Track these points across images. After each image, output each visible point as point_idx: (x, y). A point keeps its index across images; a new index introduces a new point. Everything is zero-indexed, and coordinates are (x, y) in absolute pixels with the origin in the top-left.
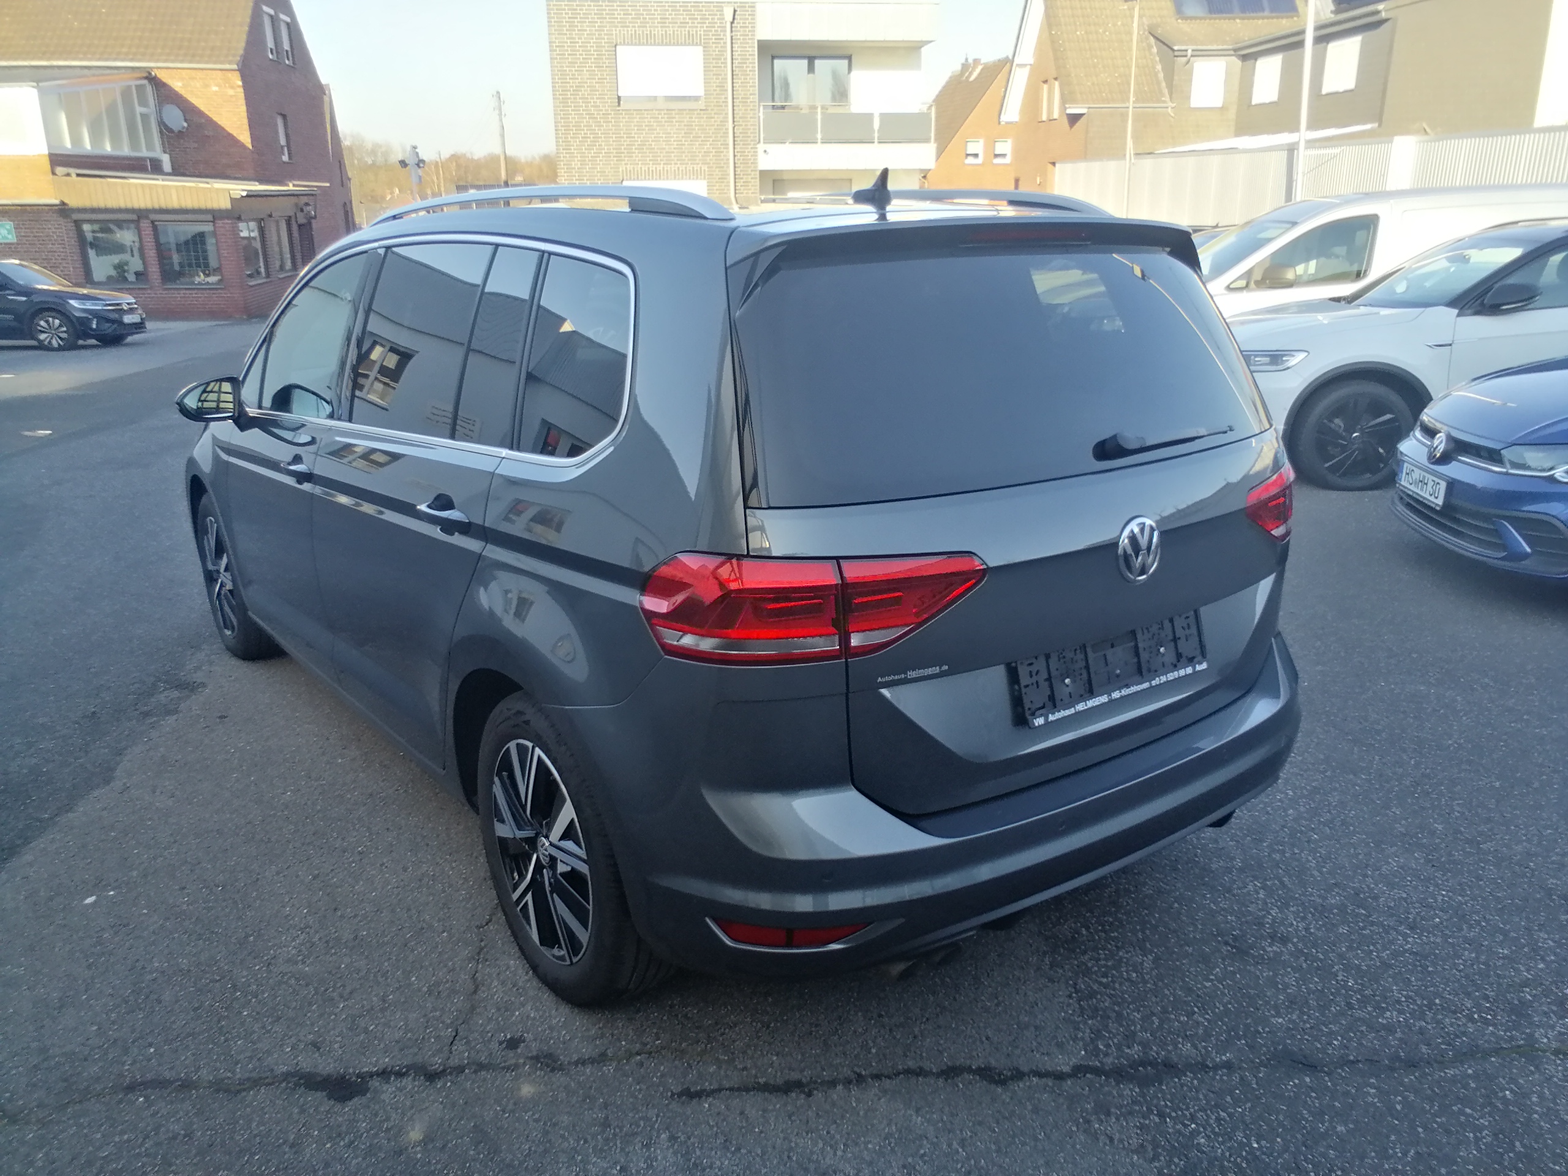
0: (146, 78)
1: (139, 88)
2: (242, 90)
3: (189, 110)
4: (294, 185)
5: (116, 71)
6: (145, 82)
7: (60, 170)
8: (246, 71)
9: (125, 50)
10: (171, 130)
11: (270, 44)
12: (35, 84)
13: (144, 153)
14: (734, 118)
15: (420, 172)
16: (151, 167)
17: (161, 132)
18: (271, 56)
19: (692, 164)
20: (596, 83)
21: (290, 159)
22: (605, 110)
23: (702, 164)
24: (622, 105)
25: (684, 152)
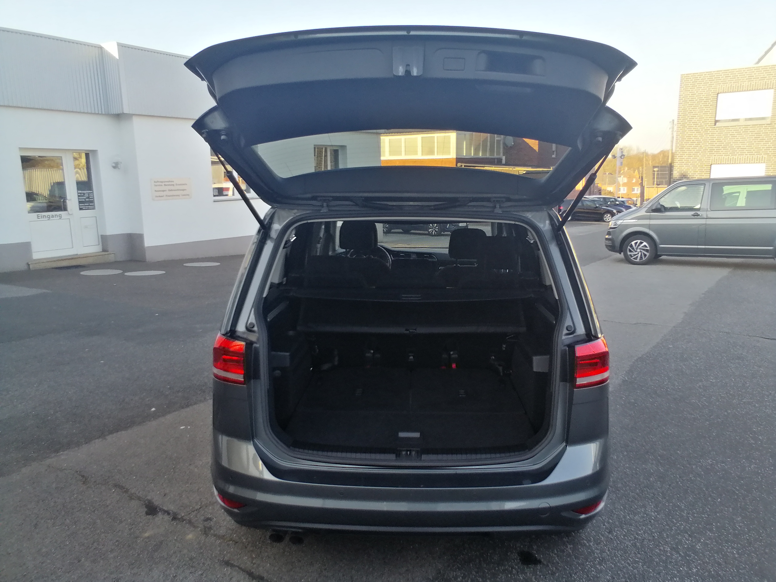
7: (459, 164)
10: (507, 146)
13: (495, 156)
15: (622, 160)
16: (498, 162)
17: (504, 147)
19: (757, 154)
20: (703, 114)
21: (556, 156)
22: (706, 128)
23: (764, 154)
24: (717, 125)
25: (753, 148)
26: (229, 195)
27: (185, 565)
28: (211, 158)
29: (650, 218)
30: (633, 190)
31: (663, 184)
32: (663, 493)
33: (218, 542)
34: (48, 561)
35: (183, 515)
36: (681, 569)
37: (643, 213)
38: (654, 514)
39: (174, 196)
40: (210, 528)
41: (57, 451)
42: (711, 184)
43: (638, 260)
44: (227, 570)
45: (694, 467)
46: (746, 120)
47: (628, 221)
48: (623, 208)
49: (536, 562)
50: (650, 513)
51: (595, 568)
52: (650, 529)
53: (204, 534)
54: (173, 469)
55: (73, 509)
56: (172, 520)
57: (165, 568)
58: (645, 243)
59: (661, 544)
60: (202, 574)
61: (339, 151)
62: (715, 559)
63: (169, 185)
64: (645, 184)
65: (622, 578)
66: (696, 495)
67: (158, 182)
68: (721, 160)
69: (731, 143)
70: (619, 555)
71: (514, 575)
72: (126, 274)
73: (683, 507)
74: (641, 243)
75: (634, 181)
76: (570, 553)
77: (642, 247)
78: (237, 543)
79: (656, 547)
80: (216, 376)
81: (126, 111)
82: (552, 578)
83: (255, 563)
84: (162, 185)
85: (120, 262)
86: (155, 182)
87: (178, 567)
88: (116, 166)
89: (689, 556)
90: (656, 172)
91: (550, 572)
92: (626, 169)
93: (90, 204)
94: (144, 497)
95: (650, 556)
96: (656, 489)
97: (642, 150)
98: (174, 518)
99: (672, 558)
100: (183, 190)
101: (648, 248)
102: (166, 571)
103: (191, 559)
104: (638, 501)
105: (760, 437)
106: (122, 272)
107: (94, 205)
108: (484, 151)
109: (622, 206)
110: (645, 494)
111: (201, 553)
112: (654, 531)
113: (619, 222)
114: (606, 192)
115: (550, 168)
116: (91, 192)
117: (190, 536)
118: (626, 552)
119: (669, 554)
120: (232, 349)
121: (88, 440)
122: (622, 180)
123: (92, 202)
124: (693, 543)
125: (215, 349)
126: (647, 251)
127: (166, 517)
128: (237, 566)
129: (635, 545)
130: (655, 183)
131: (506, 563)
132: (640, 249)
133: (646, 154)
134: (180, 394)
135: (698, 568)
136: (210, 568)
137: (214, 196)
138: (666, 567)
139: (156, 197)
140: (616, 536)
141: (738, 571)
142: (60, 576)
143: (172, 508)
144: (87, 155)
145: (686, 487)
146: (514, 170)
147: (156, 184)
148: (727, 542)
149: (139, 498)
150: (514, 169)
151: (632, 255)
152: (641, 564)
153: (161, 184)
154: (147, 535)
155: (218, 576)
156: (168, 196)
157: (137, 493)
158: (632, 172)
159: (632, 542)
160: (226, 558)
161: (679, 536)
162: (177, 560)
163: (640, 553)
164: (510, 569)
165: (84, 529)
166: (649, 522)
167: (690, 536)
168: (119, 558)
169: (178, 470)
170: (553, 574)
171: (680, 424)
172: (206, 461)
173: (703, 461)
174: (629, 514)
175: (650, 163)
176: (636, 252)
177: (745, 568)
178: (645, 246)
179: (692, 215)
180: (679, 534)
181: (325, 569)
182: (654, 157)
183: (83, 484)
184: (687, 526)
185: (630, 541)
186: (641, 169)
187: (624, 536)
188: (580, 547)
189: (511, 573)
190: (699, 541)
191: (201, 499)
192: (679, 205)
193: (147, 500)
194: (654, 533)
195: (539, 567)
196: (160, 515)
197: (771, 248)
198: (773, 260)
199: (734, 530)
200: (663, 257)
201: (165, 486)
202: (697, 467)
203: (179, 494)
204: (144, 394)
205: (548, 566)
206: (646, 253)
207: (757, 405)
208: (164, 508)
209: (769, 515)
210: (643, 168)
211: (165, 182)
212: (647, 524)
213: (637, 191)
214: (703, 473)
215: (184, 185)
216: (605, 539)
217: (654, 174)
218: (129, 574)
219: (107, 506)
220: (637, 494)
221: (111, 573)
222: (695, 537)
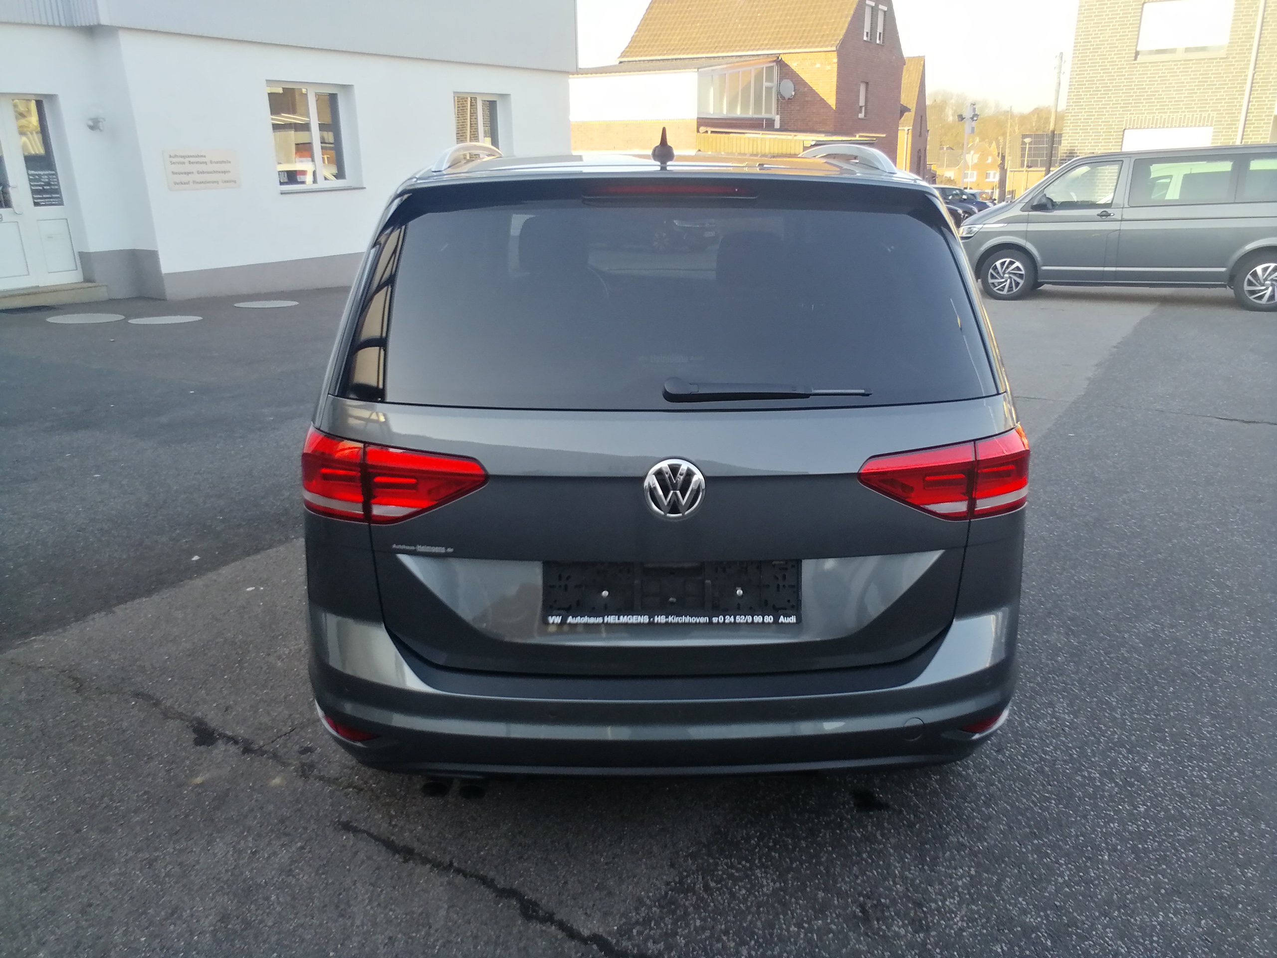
0: (774, 61)
1: (770, 69)
2: (836, 65)
3: (798, 82)
4: (860, 136)
5: (756, 58)
6: (774, 64)
7: (702, 129)
8: (843, 51)
9: (766, 42)
10: (784, 98)
11: (867, 28)
12: (696, 70)
13: (764, 115)
14: (1256, 64)
15: (974, 124)
16: (768, 125)
17: (778, 100)
18: (865, 38)
19: (1200, 111)
20: (1117, 40)
21: (865, 116)
22: (1121, 65)
23: (1211, 111)
24: (1138, 59)
25: (1195, 100)
26: (307, 183)
27: (272, 831)
28: (272, 119)
29: (1028, 221)
30: (987, 176)
31: (1037, 166)
32: (1080, 681)
33: (328, 789)
34: (21, 833)
35: (261, 743)
36: (1120, 807)
37: (1016, 211)
38: (1070, 717)
39: (209, 182)
40: (312, 766)
41: (26, 635)
42: (1133, 160)
43: (1005, 292)
44: (346, 838)
45: (1126, 636)
46: (1187, 50)
47: (991, 226)
48: (974, 205)
49: (881, 806)
50: (1062, 715)
51: (979, 811)
52: (1064, 742)
53: (301, 776)
54: (239, 662)
55: (60, 738)
56: (244, 752)
57: (236, 839)
58: (1017, 264)
59: (1084, 766)
60: (302, 848)
61: (498, 103)
62: (1173, 788)
63: (197, 163)
64: (1008, 165)
65: (1024, 827)
66: (1133, 683)
67: (176, 156)
68: (1141, 123)
69: (1159, 91)
70: (1017, 789)
71: (846, 830)
72: (130, 321)
73: (1114, 703)
74: (1011, 263)
75: (990, 160)
76: (935, 788)
77: (1013, 270)
78: (362, 790)
79: (1076, 773)
80: (309, 505)
81: (104, 21)
82: (909, 832)
83: (396, 825)
84: (184, 163)
85: (118, 301)
86: (170, 156)
87: (259, 835)
88: (95, 125)
89: (1132, 785)
90: (1027, 146)
91: (905, 822)
92: (978, 139)
93: (54, 196)
94: (189, 714)
95: (1067, 787)
96: (1068, 676)
97: (1005, 107)
98: (247, 750)
99: (1103, 791)
100: (225, 172)
101: (1023, 272)
102: (238, 843)
103: (282, 821)
104: (1041, 696)
105: (1228, 583)
106: (123, 317)
107: (61, 198)
108: (745, 106)
109: (972, 204)
110: (1051, 684)
111: (299, 810)
112: (1070, 745)
113: (976, 228)
114: (944, 179)
115: (855, 136)
116: (53, 172)
117: (277, 781)
118: (1028, 784)
119: (1099, 784)
120: (338, 455)
121: (82, 615)
122: (972, 158)
123: (58, 191)
124: (1136, 762)
125: (305, 456)
126: (1021, 276)
127: (232, 749)
128: (364, 831)
129: (1041, 771)
130: (1026, 163)
131: (831, 810)
132: (1009, 273)
133: (1008, 114)
134: (242, 530)
135: (1147, 806)
136: (317, 835)
137: (281, 183)
138: (1095, 806)
139: (176, 183)
140: (1010, 757)
141: (1214, 809)
142: (44, 859)
143: (241, 731)
144: (39, 104)
145: (1116, 671)
146: (796, 140)
147: (174, 160)
148: (1191, 758)
149: (180, 716)
150: (795, 138)
151: (996, 284)
152: (1053, 802)
153: (182, 160)
154: (199, 780)
155: (332, 850)
156: (197, 183)
157: (176, 707)
158: (987, 145)
159: (1036, 765)
160: (344, 818)
161: (1111, 753)
162: (257, 823)
163: (1052, 783)
164: (839, 820)
165: (84, 772)
166: (1061, 732)
167: (1130, 751)
168: (151, 822)
169: (246, 664)
170: (911, 826)
171: (1097, 565)
172: (296, 647)
173: (1140, 626)
174: (1027, 719)
175: (1017, 130)
176: (1002, 278)
177: (1224, 803)
178: (1018, 268)
179: (1098, 215)
180: (1112, 748)
181: (520, 833)
182: (1023, 119)
183: (77, 692)
184: (1123, 734)
185: (1033, 764)
186: (1001, 139)
187: (1023, 756)
188: (952, 778)
189: (840, 826)
190: (1146, 760)
191: (291, 715)
192: (1075, 198)
193: (197, 719)
194: (1070, 748)
195: (886, 814)
196: (221, 746)
197: (1223, 269)
198: (1224, 289)
199: (1200, 738)
200: (1046, 287)
201: (225, 692)
202: (1131, 636)
203: (252, 707)
204: (178, 531)
205: (901, 812)
206: (1018, 280)
207: (1218, 530)
208: (227, 732)
209: (1255, 712)
210: (1005, 139)
211: (189, 157)
212: (1059, 735)
213: (994, 178)
214: (1141, 645)
215: (225, 162)
216: (992, 762)
217: (1023, 149)
218: (172, 850)
219: (124, 731)
220: (1038, 684)
221: (139, 850)
222: (1138, 753)
